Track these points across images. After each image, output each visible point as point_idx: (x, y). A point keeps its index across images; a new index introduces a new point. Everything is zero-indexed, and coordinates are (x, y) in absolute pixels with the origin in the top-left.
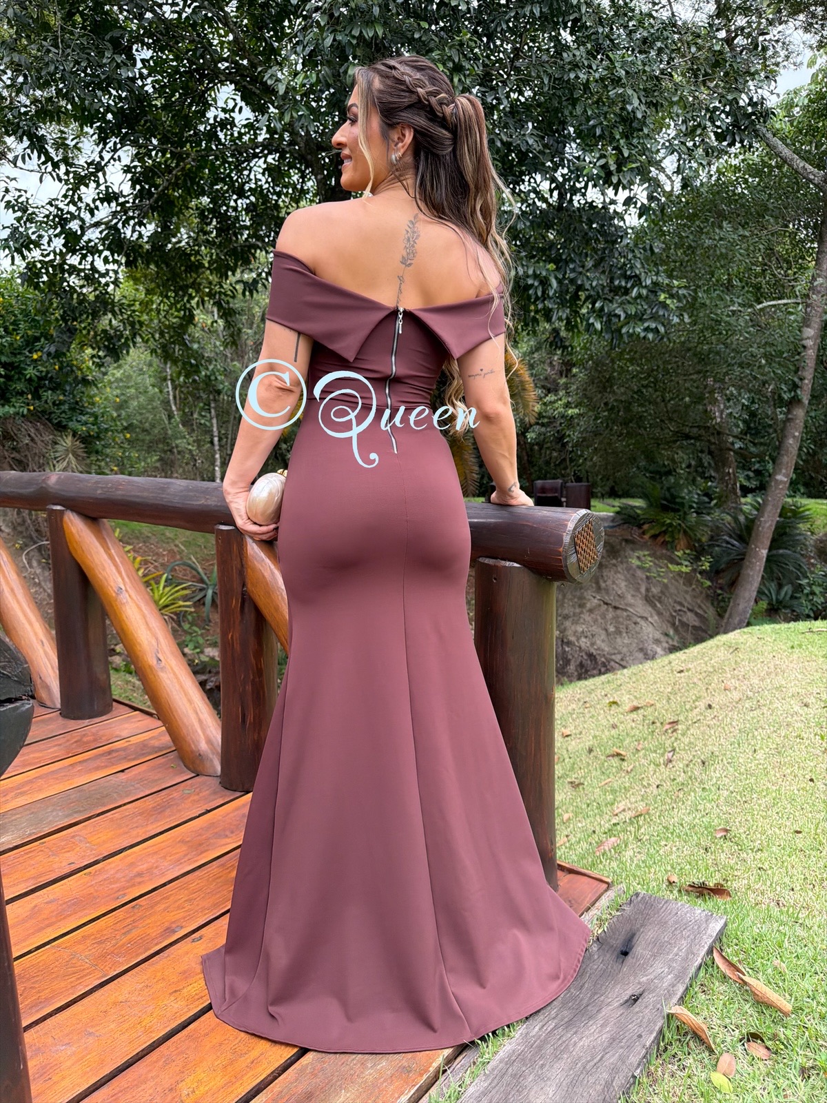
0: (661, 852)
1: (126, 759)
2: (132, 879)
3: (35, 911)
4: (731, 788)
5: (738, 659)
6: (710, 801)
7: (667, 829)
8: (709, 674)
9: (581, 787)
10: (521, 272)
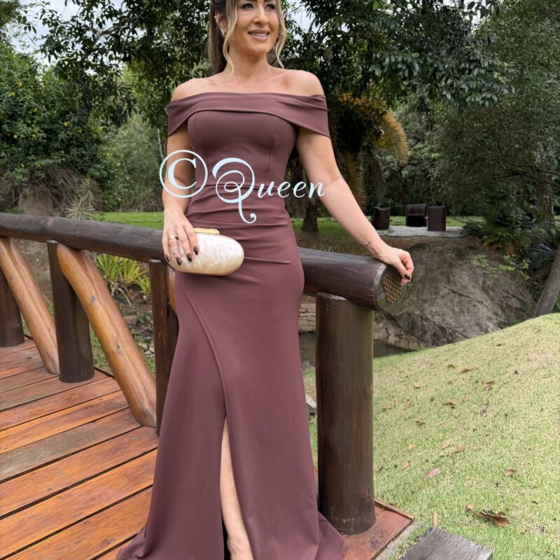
0: (465, 484)
1: (97, 413)
2: (87, 502)
3: (22, 523)
4: (521, 438)
5: (540, 339)
6: (504, 448)
7: (473, 467)
8: (518, 348)
9: (423, 426)
10: (393, 60)
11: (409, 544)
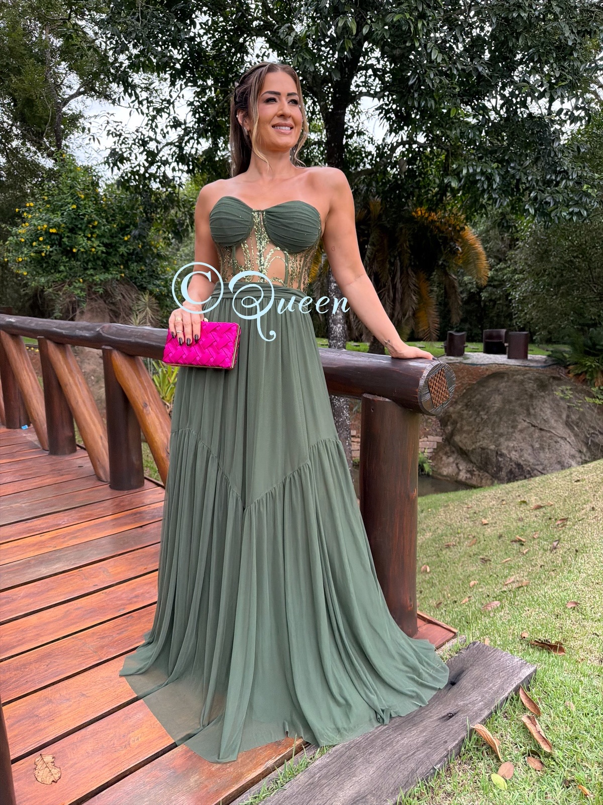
0: (523, 615)
1: (145, 519)
2: (131, 599)
3: (68, 613)
4: (589, 572)
6: (570, 581)
7: (533, 599)
8: (598, 484)
9: (488, 562)
10: (471, 171)
11: (450, 655)
